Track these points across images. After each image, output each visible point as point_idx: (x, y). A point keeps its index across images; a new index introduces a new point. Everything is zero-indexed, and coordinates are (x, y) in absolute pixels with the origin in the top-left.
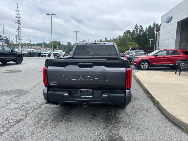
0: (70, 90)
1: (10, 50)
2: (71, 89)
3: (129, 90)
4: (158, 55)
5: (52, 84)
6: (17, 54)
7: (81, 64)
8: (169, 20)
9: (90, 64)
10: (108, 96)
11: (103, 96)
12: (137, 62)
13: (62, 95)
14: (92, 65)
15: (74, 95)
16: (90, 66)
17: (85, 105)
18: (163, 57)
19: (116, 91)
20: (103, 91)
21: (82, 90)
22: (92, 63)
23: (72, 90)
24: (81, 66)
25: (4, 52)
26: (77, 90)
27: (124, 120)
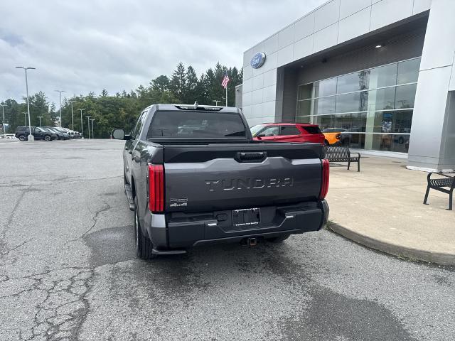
5: (175, 205)
8: (261, 63)
9: (261, 153)
11: (287, 217)
17: (253, 241)
21: (238, 211)
22: (265, 152)
23: (216, 214)
26: (226, 212)
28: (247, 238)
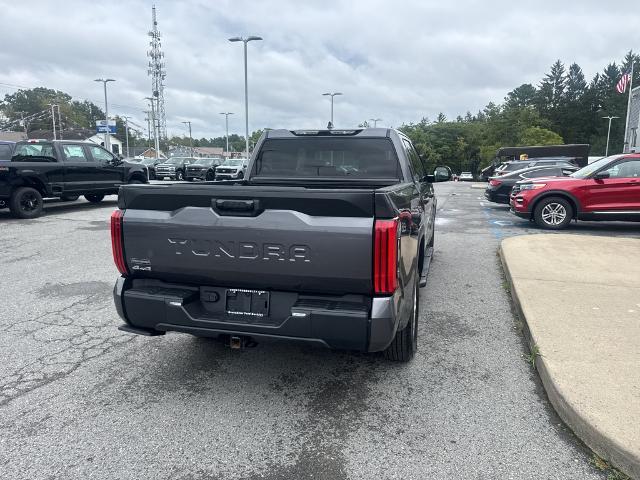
0: (196, 289)
1: (110, 159)
2: (198, 285)
3: (388, 299)
4: (607, 176)
5: (138, 268)
6: (131, 171)
7: (220, 201)
9: (249, 202)
10: (311, 316)
11: (294, 314)
12: (525, 202)
13: (164, 304)
14: (257, 208)
15: (208, 307)
16: (253, 211)
17: (236, 342)
18: (628, 185)
19: (346, 299)
20: (301, 297)
21: (235, 290)
22: (257, 201)
23: (203, 289)
24: (222, 210)
25: (89, 164)
26: (217, 289)
27: (383, 404)
28: (229, 335)
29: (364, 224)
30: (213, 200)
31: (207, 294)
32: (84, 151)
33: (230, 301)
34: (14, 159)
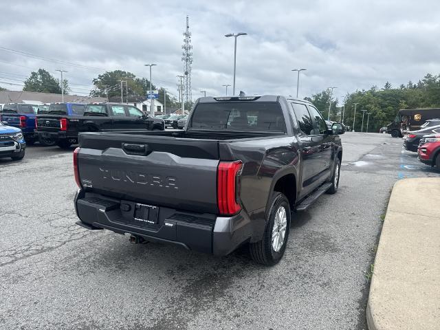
0: (118, 202)
2: (120, 199)
5: (86, 185)
7: (126, 145)
9: (142, 146)
10: (176, 226)
11: (167, 224)
12: (428, 152)
13: (96, 210)
14: (146, 150)
15: (124, 214)
16: (145, 152)
17: (134, 239)
20: (177, 212)
21: (140, 205)
22: (146, 145)
23: (123, 202)
24: (128, 151)
26: (129, 203)
29: (212, 164)
30: (123, 144)
31: (124, 205)
32: (125, 110)
33: (137, 211)
34: (86, 114)
